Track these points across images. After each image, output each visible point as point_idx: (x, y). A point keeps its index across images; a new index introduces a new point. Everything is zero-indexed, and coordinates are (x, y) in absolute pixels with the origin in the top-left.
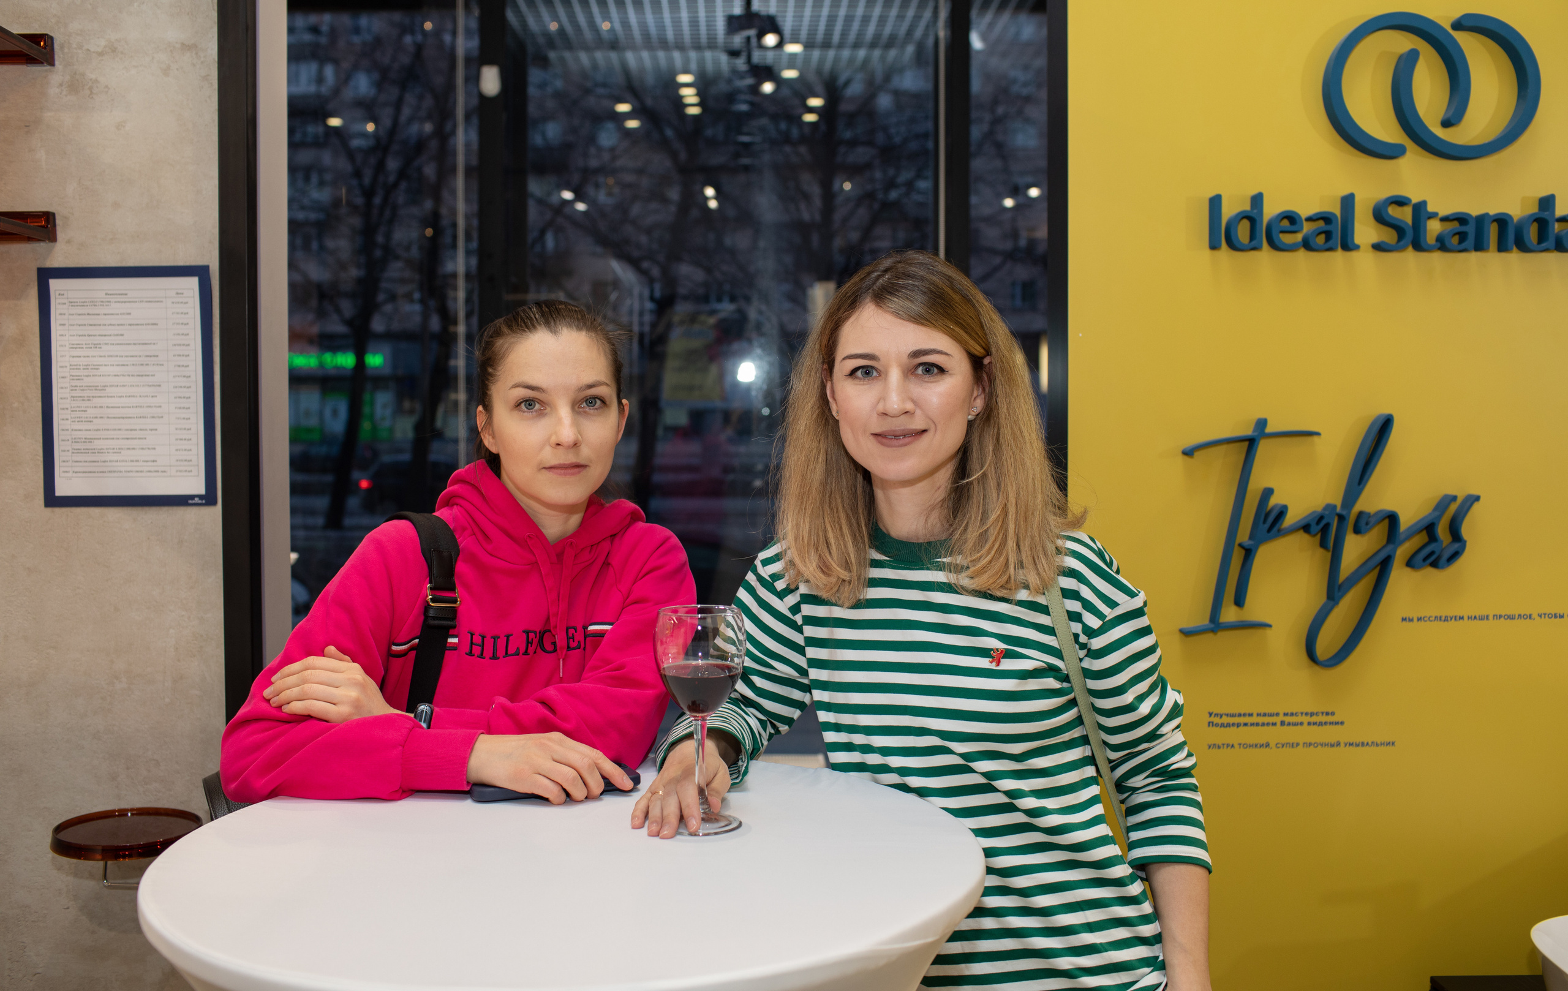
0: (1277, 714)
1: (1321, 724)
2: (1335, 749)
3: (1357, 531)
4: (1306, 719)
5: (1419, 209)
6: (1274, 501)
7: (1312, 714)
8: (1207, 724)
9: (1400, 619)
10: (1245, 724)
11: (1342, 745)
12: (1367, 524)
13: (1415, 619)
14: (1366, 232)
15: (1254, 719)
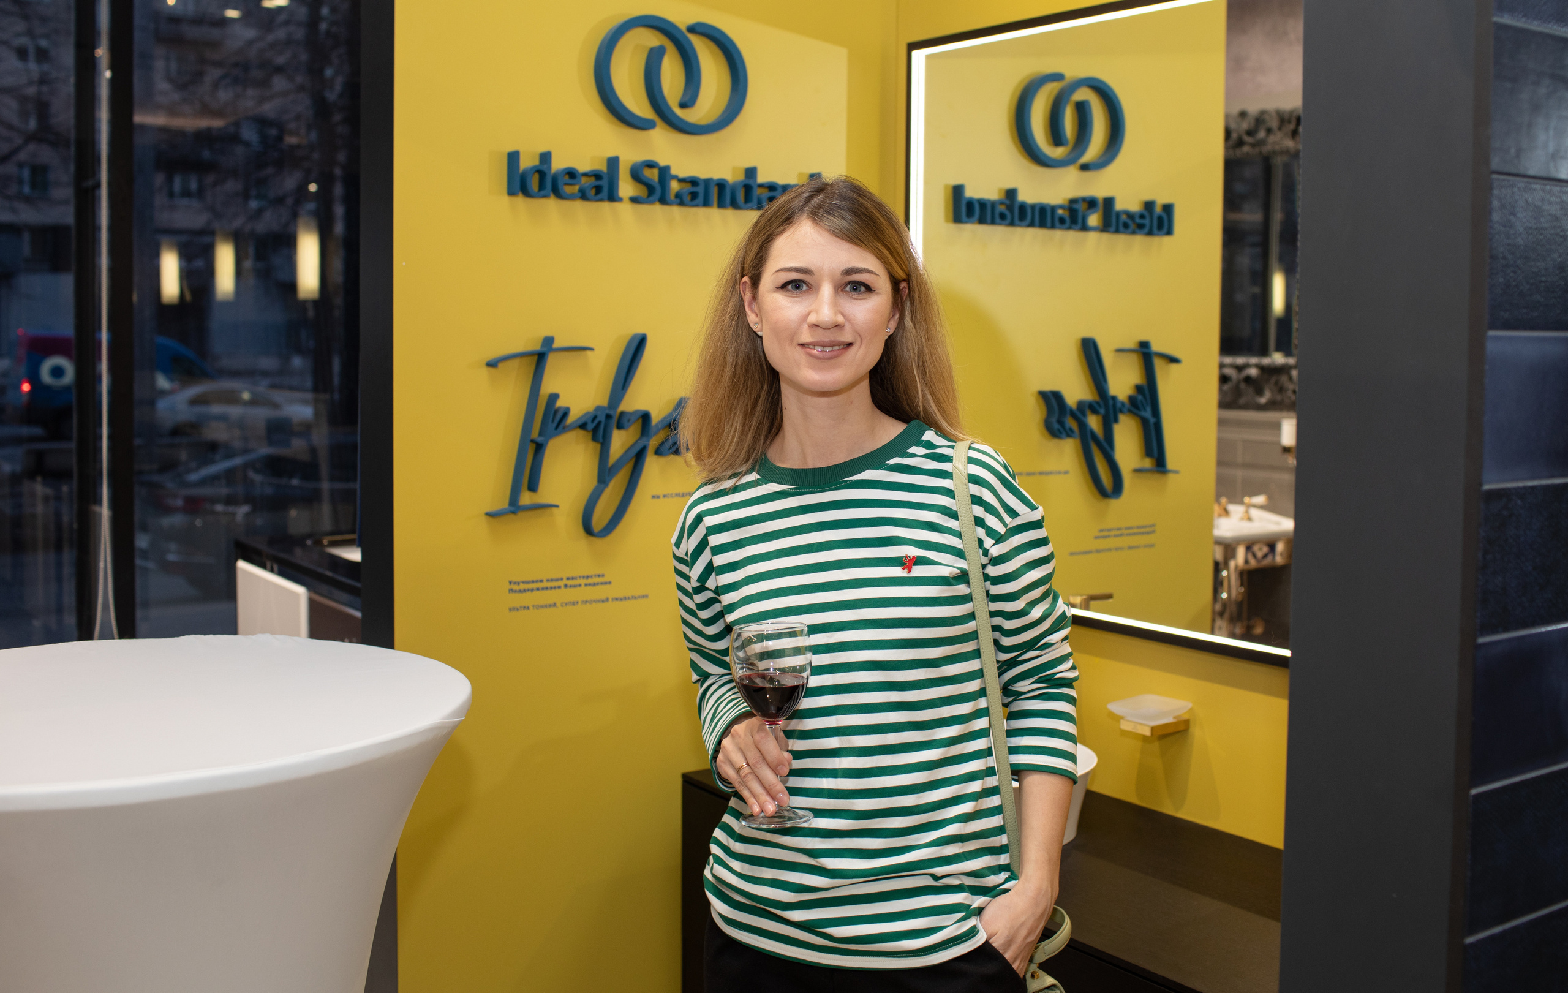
0: (562, 579)
1: (594, 584)
2: (606, 604)
3: (620, 427)
4: (583, 581)
5: (664, 172)
6: (560, 403)
7: (588, 577)
8: (508, 591)
9: (650, 497)
10: (538, 589)
11: (610, 600)
12: (629, 421)
13: (661, 496)
14: (626, 188)
15: (545, 584)
